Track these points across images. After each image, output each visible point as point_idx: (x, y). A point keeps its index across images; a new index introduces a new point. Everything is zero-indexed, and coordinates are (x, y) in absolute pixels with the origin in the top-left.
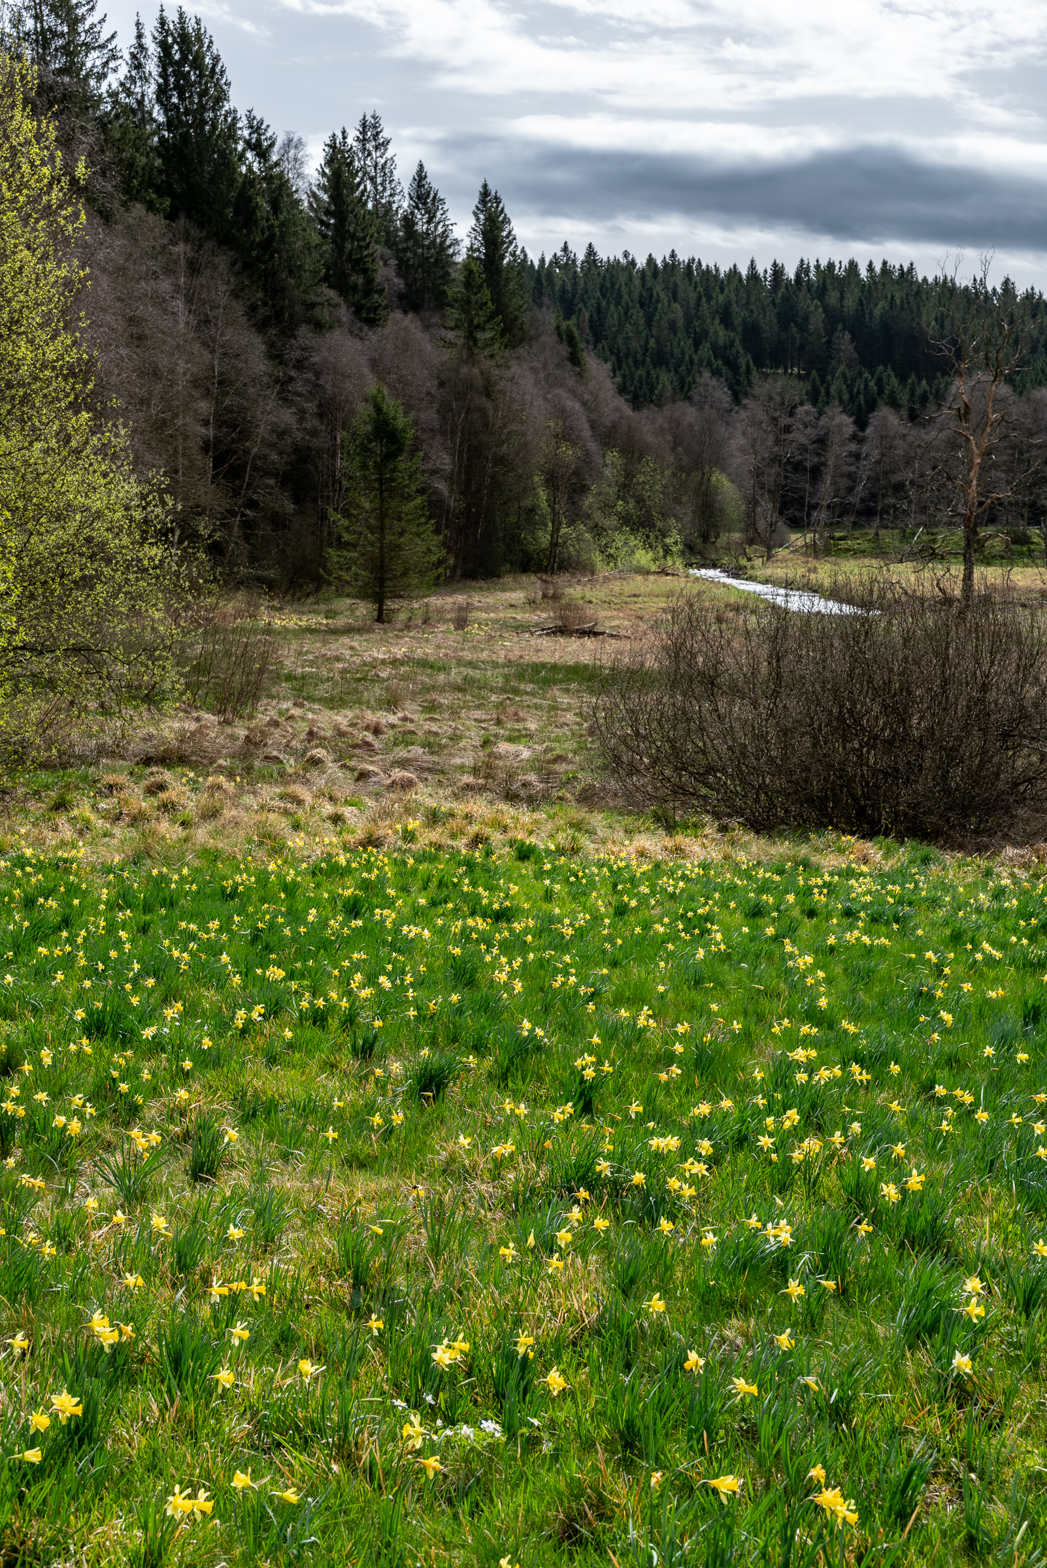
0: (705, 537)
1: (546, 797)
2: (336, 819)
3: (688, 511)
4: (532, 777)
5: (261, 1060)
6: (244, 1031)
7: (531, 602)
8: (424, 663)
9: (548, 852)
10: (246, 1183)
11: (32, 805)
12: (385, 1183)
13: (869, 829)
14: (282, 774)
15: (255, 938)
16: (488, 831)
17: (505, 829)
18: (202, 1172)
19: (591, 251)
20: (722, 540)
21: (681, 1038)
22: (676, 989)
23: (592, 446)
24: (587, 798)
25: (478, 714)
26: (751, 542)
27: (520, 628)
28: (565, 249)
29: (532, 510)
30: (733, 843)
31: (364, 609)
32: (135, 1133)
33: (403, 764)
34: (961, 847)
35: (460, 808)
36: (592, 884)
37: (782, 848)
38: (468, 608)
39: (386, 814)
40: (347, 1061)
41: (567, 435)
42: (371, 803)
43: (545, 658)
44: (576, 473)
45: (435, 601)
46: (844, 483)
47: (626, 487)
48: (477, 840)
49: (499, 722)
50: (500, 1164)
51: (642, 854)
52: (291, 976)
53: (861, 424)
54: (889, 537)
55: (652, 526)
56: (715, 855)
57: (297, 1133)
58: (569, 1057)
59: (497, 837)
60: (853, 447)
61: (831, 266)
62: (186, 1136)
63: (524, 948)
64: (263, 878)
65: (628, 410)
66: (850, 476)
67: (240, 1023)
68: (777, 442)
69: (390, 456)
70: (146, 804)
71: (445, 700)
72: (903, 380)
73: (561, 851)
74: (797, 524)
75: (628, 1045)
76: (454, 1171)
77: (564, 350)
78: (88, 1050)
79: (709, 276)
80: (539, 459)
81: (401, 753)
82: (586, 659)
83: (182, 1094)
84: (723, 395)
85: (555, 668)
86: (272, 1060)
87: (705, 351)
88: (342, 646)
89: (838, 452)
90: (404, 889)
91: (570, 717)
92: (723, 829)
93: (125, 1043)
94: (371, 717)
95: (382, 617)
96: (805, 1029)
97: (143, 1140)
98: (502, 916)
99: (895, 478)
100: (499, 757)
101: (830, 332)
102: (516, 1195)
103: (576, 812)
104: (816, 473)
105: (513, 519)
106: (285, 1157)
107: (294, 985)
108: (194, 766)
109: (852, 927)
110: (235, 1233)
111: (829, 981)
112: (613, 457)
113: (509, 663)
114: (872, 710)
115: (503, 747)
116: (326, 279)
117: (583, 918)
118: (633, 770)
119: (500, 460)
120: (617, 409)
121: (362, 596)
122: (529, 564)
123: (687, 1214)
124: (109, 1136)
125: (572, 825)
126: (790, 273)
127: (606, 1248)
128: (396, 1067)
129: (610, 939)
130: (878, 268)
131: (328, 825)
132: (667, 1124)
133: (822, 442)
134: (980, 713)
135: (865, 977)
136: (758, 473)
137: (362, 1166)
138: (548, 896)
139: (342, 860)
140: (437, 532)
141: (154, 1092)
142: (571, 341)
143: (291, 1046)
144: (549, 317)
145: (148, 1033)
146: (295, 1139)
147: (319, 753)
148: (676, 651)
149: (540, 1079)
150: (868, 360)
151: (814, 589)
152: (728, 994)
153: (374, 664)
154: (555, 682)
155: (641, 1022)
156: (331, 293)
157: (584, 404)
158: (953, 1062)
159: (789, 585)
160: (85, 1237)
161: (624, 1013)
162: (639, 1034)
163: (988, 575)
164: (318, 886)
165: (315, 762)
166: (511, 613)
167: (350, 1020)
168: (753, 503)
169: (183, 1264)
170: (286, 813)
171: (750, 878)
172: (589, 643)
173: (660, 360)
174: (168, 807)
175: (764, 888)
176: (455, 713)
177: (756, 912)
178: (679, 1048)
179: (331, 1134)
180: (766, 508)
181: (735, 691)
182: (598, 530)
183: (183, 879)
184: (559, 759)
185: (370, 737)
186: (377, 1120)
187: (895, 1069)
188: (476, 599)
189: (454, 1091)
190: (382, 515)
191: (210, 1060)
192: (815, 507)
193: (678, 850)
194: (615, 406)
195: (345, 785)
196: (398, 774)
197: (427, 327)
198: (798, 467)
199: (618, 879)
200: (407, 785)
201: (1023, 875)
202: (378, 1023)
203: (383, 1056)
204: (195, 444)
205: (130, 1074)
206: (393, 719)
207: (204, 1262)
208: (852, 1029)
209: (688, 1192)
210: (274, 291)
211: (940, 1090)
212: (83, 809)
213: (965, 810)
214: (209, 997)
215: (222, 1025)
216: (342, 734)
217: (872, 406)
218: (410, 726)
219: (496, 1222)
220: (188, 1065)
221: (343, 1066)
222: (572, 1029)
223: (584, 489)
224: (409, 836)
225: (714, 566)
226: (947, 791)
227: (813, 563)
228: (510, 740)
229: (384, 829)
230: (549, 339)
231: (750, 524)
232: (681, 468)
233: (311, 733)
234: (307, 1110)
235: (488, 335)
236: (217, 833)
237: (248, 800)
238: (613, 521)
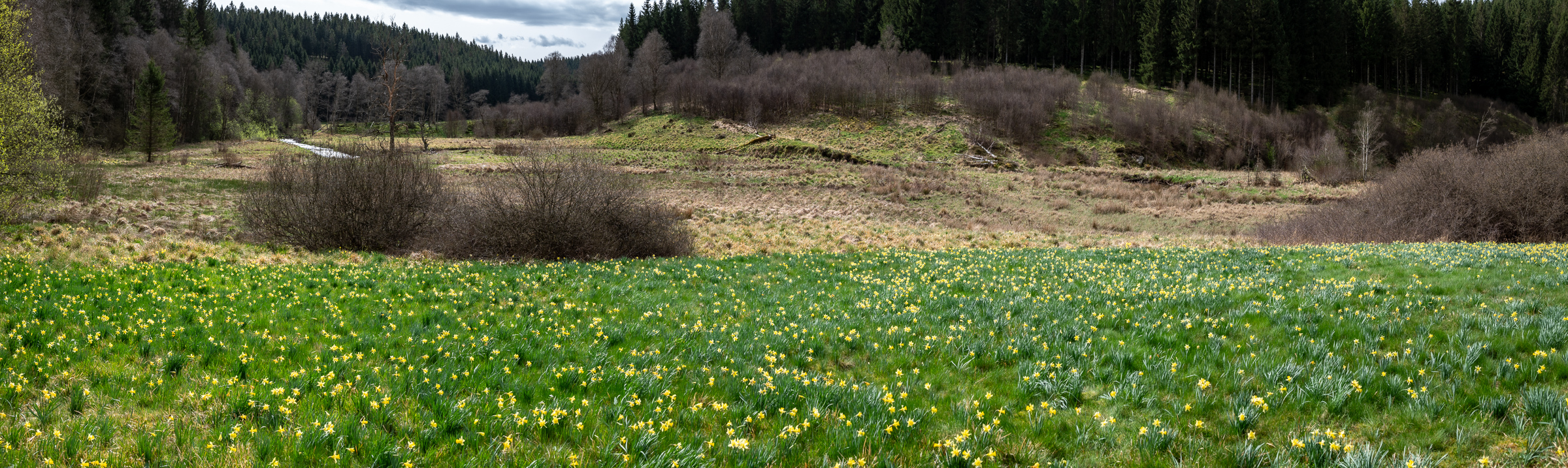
0: (287, 126)
1: (221, 238)
2: (131, 249)
3: (280, 115)
4: (215, 229)
5: (100, 358)
6: (92, 345)
7: (214, 153)
8: (168, 180)
9: (223, 263)
10: (95, 415)
11: (8, 239)
12: (157, 413)
13: (356, 247)
14: (107, 228)
15: (96, 303)
16: (196, 253)
17: (204, 253)
18: (76, 409)
19: (242, 6)
20: (294, 127)
21: (283, 342)
22: (280, 321)
23: (240, 87)
24: (239, 238)
25: (191, 202)
26: (306, 128)
27: (209, 164)
28: (232, 4)
29: (215, 114)
30: (301, 256)
31: (142, 156)
32: (45, 391)
33: (159, 224)
34: (394, 254)
35: (184, 243)
36: (242, 276)
37: (322, 257)
38: (187, 155)
39: (152, 247)
40: (138, 358)
41: (230, 82)
42: (146, 242)
43: (220, 177)
44: (234, 98)
45: (173, 153)
46: (343, 104)
47: (254, 105)
48: (192, 258)
49: (200, 205)
50: (206, 403)
51: (263, 262)
52: (112, 319)
53: (350, 79)
54: (361, 125)
55: (264, 121)
56: (294, 262)
57: (117, 391)
58: (235, 354)
59: (200, 256)
60: (346, 89)
61: (337, 15)
62: (68, 393)
63: (213, 306)
64: (98, 275)
65: (255, 72)
66: (346, 101)
67: (91, 341)
68: (316, 86)
69: (154, 91)
70: (53, 239)
71: (177, 195)
72: (366, 62)
73: (228, 262)
74: (324, 120)
75: (260, 347)
76: (187, 407)
77: (230, 46)
78: (24, 352)
79: (289, 17)
80: (217, 92)
81: (158, 219)
82: (237, 178)
83: (66, 373)
84: (294, 66)
85: (224, 181)
86: (105, 357)
87: (288, 48)
88: (133, 172)
89: (340, 91)
90: (160, 280)
91: (231, 203)
92: (297, 250)
93: (40, 350)
94: (145, 203)
95: (150, 160)
96: (334, 337)
97: (48, 394)
98: (203, 291)
99: (363, 102)
100: (201, 220)
101: (337, 42)
102: (214, 417)
103: (234, 244)
104: (332, 99)
105: (207, 117)
106: (112, 402)
107: (113, 323)
108: (71, 223)
109: (352, 290)
110: (91, 437)
111: (344, 314)
112: (249, 91)
113: (205, 179)
114: (355, 197)
115: (202, 216)
116: (130, 14)
117: (238, 291)
118: (258, 226)
119: (201, 92)
120: (251, 72)
121: (142, 151)
122: (213, 137)
123: (288, 422)
124: (34, 393)
125: (232, 250)
126: (322, 17)
127: (254, 440)
128: (159, 360)
129: (250, 300)
130: (355, 17)
131: (127, 251)
132: (277, 381)
133: (334, 86)
134: (399, 197)
135: (358, 312)
136: (309, 99)
137: (146, 406)
138: (223, 282)
139: (132, 268)
140: (174, 122)
141: (53, 372)
142: (233, 43)
143: (113, 351)
144: (223, 33)
145: (50, 345)
146: (116, 394)
147: (123, 219)
148: (274, 174)
149: (222, 364)
150: (352, 54)
151: (332, 147)
152: (301, 322)
153: (148, 180)
154: (224, 188)
155: (264, 336)
156: (132, 19)
157: (237, 69)
158: (396, 345)
159: (321, 145)
160: (25, 441)
161: (257, 333)
162: (264, 342)
163: (400, 141)
164: (123, 279)
165: (121, 223)
166: (205, 158)
167: (138, 338)
168: (306, 111)
169: (70, 453)
170: (109, 246)
171: (308, 271)
172: (239, 171)
173: (269, 51)
174: (61, 240)
175: (314, 276)
176: (181, 202)
177: (311, 286)
178: (283, 348)
179: (133, 391)
180: (311, 113)
181: (300, 191)
182: (242, 122)
183: (64, 276)
184: (226, 221)
185: (145, 213)
186: (151, 384)
187: (374, 350)
188: (191, 152)
189: (185, 371)
190: (151, 116)
191: (77, 358)
192: (331, 113)
193: (278, 261)
194: (250, 70)
195: (134, 234)
196: (157, 228)
197: (172, 35)
198: (324, 97)
199: (252, 271)
200: (160, 233)
201: (419, 263)
202: (150, 341)
203: (154, 355)
204: (73, 84)
205: (43, 364)
206: (155, 204)
207: (79, 452)
208: (355, 335)
209: (288, 412)
210: (108, 18)
211: (392, 358)
212: (27, 240)
213: (395, 238)
214: (77, 329)
215: (83, 342)
216: (132, 211)
217: (354, 72)
218: (162, 207)
219: (207, 430)
220: (68, 359)
221: (136, 360)
222: (235, 341)
223: (236, 105)
224: (162, 256)
225: (291, 137)
226: (387, 231)
227: (330, 136)
228: (205, 213)
229: (151, 253)
230: (224, 42)
231: (305, 120)
232: (277, 96)
233: (119, 211)
234: (120, 381)
235: (197, 39)
236: (78, 255)
237: (93, 240)
238: (249, 119)
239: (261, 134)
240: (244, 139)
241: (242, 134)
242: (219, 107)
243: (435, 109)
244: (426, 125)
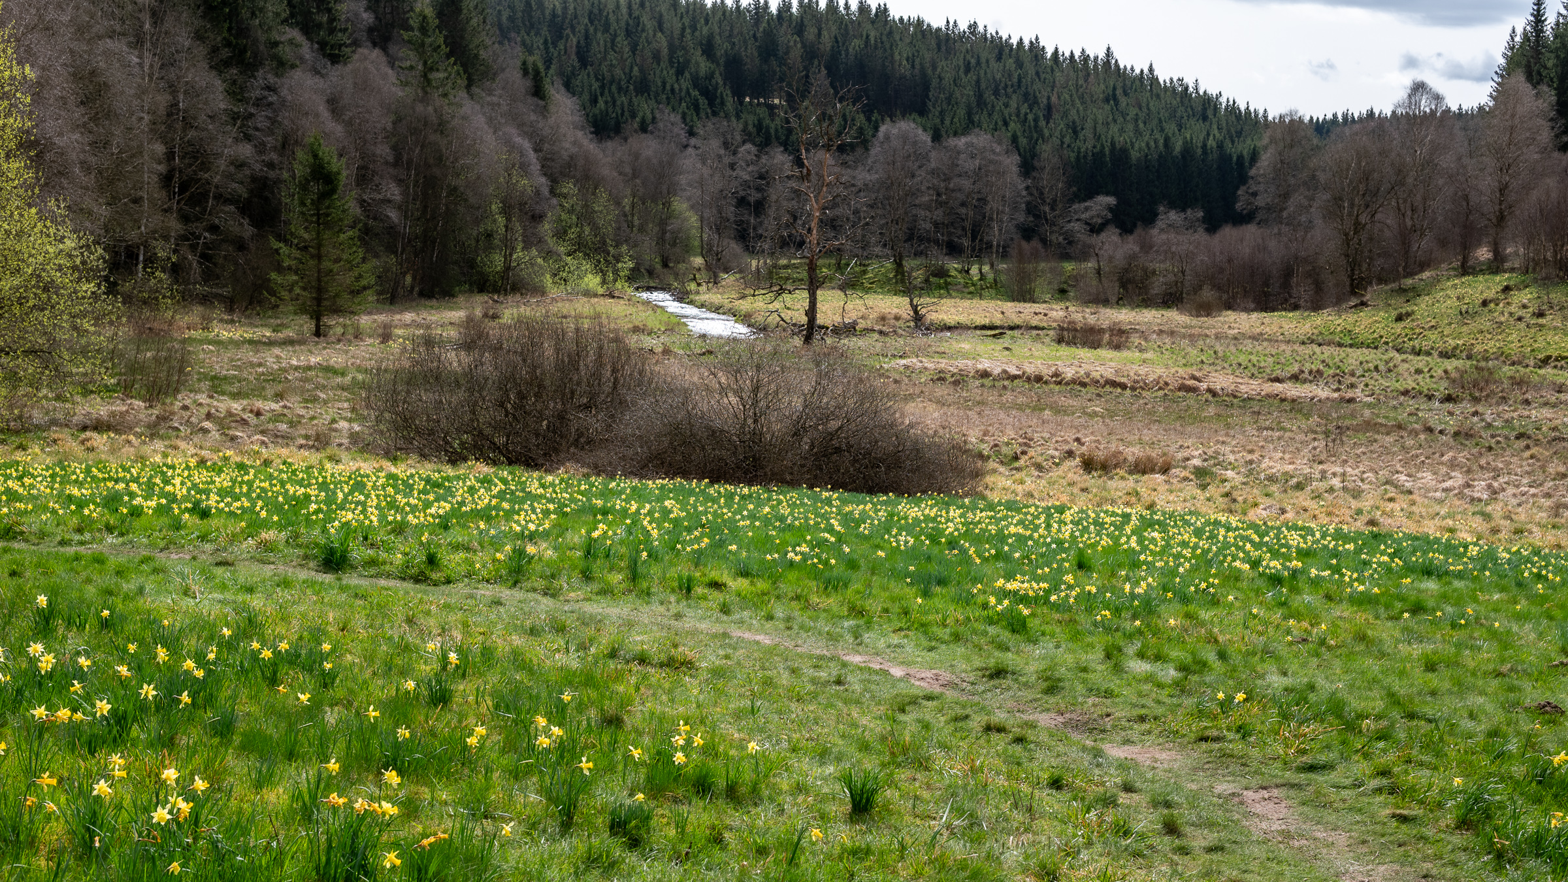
20: (672, 267)
47: (582, 215)
53: (800, 163)
54: (823, 268)
55: (602, 253)
65: (588, 143)
68: (723, 178)
69: (326, 195)
77: (527, 84)
80: (494, 188)
84: (679, 131)
87: (686, 81)
89: (779, 188)
95: (320, 331)
101: (807, 67)
104: (759, 208)
105: (471, 243)
122: (485, 285)
133: (763, 178)
142: (536, 76)
157: (541, 137)
182: (550, 255)
192: (759, 237)
194: (574, 139)
197: (390, 63)
198: (743, 200)
223: (540, 217)
232: (638, 197)
235: (442, 75)
238: (566, 247)
239: (592, 281)
240: (554, 291)
241: (548, 280)
242: (501, 220)
243: (995, 235)
244: (974, 270)
